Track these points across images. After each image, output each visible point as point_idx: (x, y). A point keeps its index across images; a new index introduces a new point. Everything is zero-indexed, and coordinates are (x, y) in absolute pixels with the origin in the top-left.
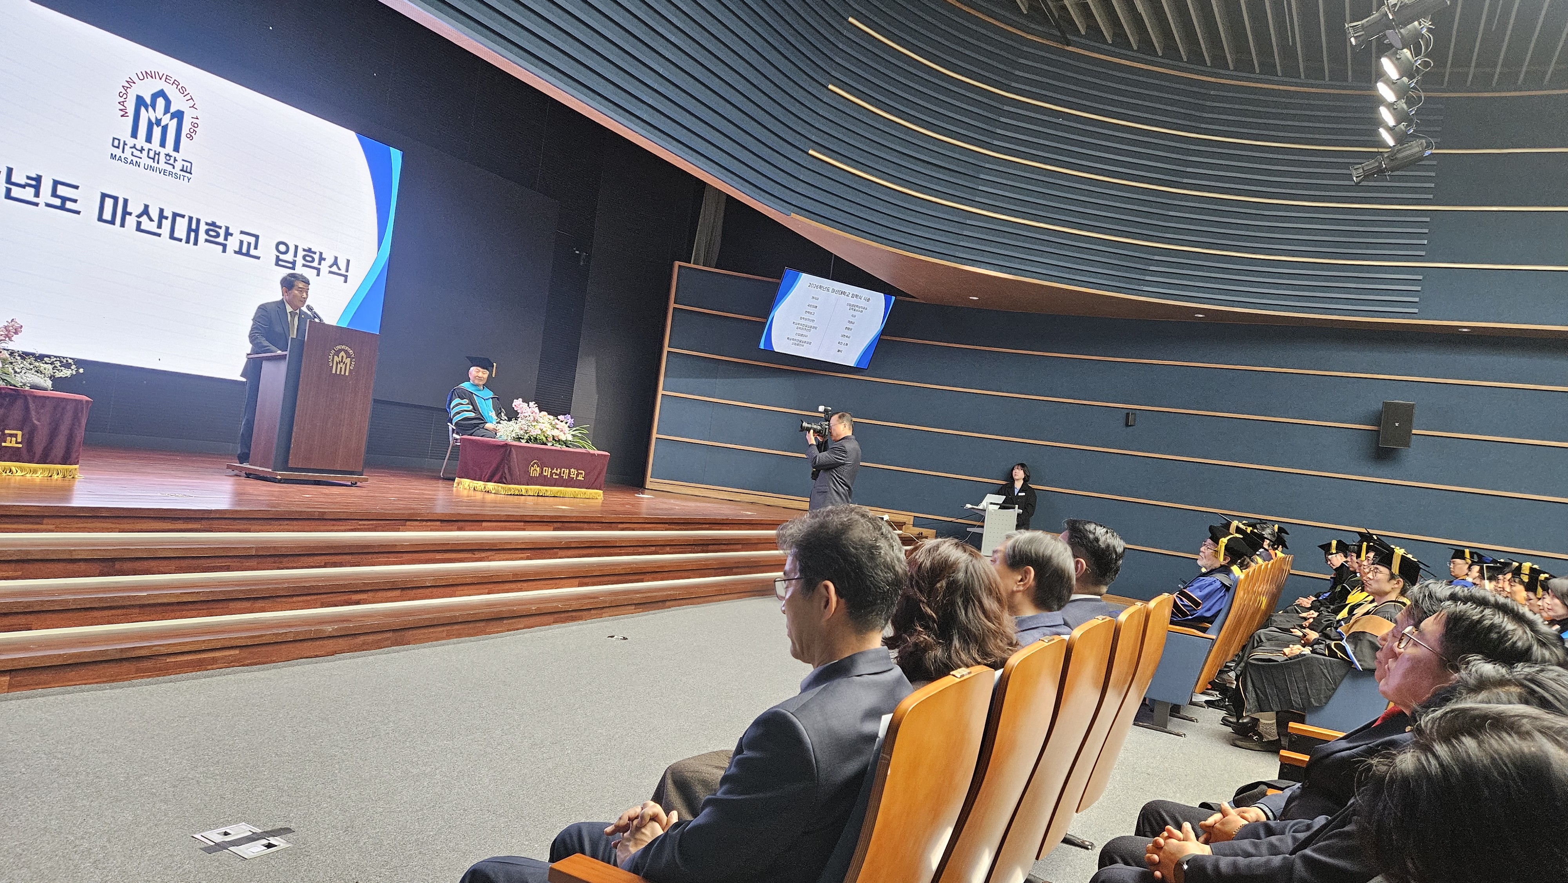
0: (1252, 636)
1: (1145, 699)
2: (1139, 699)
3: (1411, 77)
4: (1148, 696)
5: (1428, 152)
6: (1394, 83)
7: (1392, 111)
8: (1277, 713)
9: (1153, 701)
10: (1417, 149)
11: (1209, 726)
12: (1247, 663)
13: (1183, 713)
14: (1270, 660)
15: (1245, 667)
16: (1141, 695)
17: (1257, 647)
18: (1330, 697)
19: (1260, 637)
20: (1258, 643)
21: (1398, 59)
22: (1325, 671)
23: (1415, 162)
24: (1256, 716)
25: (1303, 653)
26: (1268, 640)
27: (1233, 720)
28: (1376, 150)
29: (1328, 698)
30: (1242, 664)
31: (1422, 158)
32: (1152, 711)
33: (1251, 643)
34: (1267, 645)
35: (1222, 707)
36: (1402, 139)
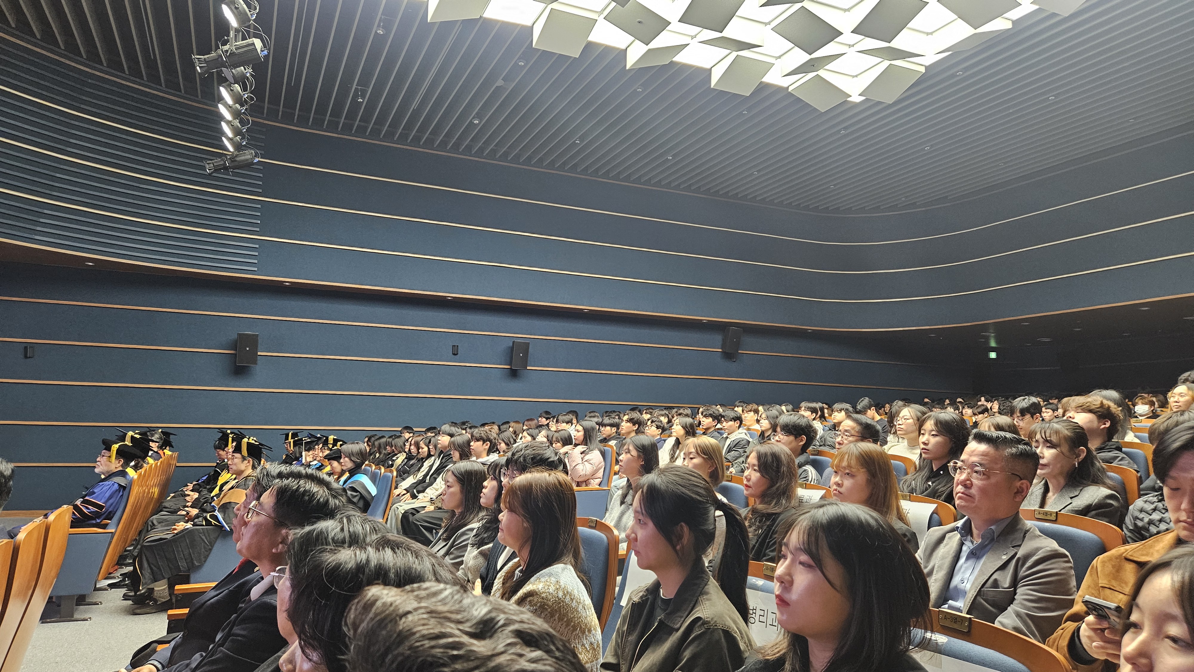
0: (146, 523)
1: (50, 598)
2: (44, 599)
3: (242, 105)
4: (54, 594)
5: (256, 160)
6: (230, 107)
7: (231, 126)
8: (169, 579)
9: (60, 598)
10: (249, 157)
11: (112, 604)
12: (143, 546)
13: (88, 600)
14: (161, 539)
15: (141, 549)
16: (47, 595)
17: (150, 530)
18: (208, 556)
19: (153, 523)
20: (151, 527)
21: (231, 90)
22: (203, 537)
23: (248, 165)
24: (151, 586)
25: (186, 527)
26: (159, 523)
27: (132, 594)
28: (221, 151)
29: (206, 557)
30: (139, 547)
31: (253, 164)
32: (59, 606)
33: (147, 527)
34: (159, 528)
35: (123, 585)
36: (238, 147)
